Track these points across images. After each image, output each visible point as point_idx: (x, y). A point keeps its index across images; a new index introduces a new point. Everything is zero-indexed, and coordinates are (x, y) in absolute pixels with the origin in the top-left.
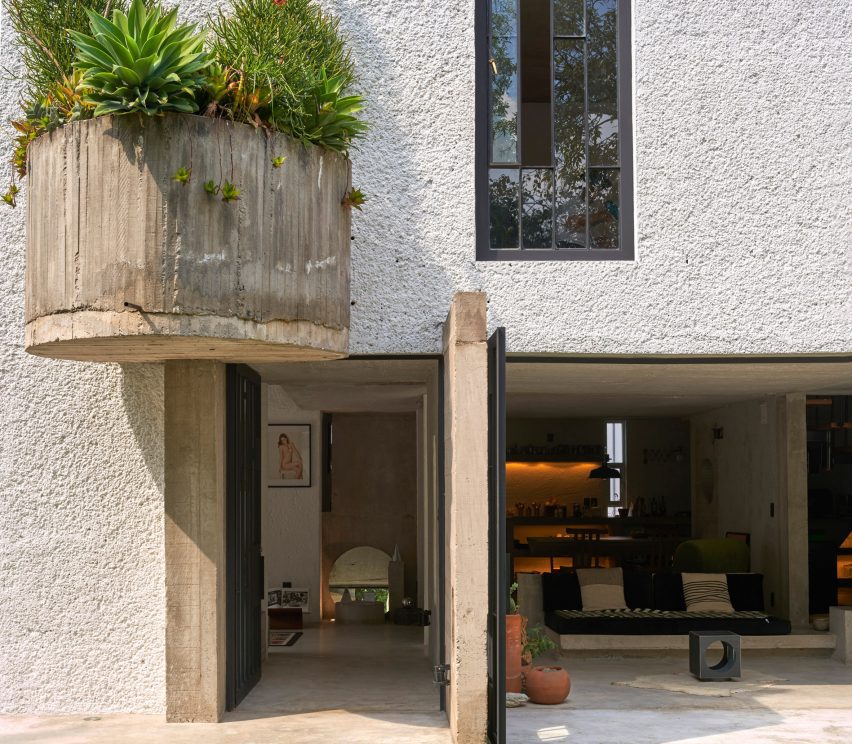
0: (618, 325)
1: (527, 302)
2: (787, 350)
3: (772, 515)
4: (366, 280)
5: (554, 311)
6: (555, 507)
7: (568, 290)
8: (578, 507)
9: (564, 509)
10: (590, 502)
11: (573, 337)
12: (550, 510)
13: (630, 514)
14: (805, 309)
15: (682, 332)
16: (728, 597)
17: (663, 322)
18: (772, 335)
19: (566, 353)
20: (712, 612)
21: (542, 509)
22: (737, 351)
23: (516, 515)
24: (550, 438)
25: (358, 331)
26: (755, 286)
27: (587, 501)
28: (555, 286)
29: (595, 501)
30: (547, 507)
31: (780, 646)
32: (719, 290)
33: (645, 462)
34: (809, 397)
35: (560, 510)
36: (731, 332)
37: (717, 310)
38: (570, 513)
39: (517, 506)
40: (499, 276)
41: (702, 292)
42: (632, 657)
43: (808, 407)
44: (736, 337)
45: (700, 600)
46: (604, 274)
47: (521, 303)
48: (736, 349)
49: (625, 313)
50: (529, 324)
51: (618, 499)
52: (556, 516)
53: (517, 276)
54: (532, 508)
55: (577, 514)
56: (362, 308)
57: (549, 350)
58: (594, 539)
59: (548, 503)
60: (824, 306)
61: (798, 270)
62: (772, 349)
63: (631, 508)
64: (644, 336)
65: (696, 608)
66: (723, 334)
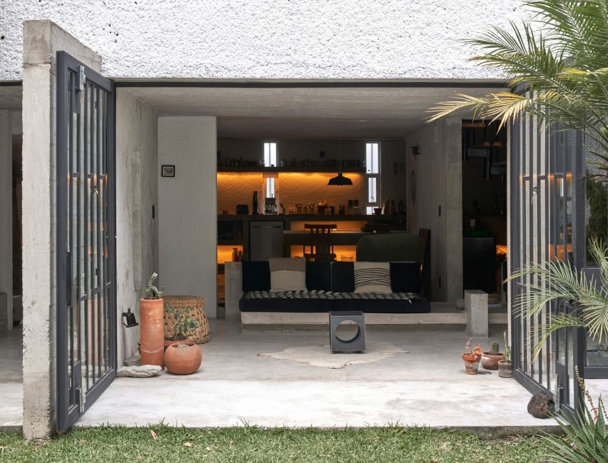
0: (228, 54)
1: (150, 35)
2: (375, 76)
3: (440, 215)
4: (12, 18)
5: (174, 42)
6: (325, 207)
7: (186, 24)
8: (344, 206)
9: (333, 208)
10: (353, 203)
11: (190, 64)
12: (321, 209)
13: (383, 213)
14: (391, 40)
15: (284, 59)
16: (389, 281)
17: (267, 51)
18: (362, 63)
19: (183, 78)
20: (374, 294)
21: (316, 209)
22: (332, 77)
23: (296, 213)
24: (322, 154)
25: (6, 61)
26: (347, 21)
27: (351, 203)
28: (175, 21)
29: (356, 202)
30: (319, 207)
31: (422, 322)
32: (316, 24)
33: (395, 173)
34: (464, 121)
35: (330, 209)
36: (326, 59)
37: (314, 41)
38: (337, 211)
39: (296, 205)
40: (126, 12)
41: (301, 25)
42: (303, 330)
43: (463, 129)
44: (329, 64)
45: (366, 283)
46: (215, 10)
47: (145, 35)
48: (330, 75)
49: (234, 43)
50: (154, 54)
51: (375, 200)
52: (326, 213)
53: (141, 13)
54: (309, 208)
55: (342, 212)
56: (10, 42)
57: (168, 76)
58: (326, 232)
59: (320, 204)
60: (407, 38)
61: (386, 7)
62: (362, 74)
63: (383, 208)
64: (251, 64)
65: (362, 290)
66: (318, 61)
